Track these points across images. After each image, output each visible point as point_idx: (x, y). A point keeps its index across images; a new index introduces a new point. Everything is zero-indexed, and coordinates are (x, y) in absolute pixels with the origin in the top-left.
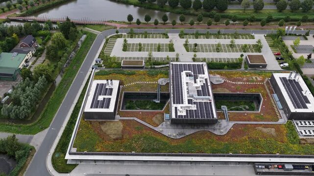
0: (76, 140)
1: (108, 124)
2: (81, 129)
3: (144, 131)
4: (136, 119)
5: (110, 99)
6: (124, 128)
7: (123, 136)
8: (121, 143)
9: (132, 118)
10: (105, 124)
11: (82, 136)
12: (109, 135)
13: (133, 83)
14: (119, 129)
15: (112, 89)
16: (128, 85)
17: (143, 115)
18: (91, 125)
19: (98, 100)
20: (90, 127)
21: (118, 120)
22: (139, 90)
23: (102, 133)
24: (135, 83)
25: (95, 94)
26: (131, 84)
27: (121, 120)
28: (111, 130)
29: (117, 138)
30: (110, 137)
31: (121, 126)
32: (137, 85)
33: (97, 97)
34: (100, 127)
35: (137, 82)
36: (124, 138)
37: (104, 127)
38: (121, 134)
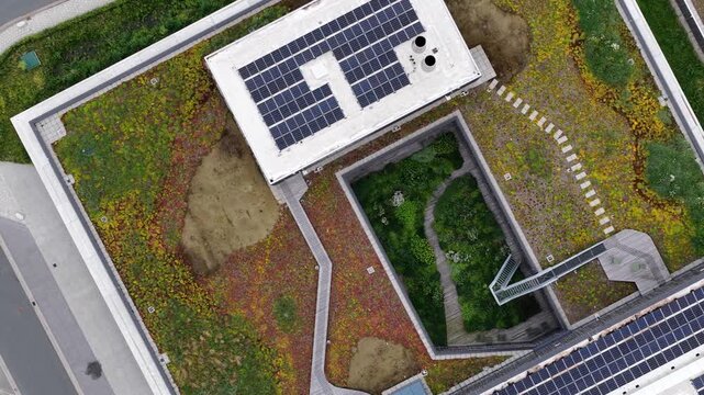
0: (96, 105)
1: (241, 171)
2: (154, 81)
3: (283, 344)
4: (325, 270)
5: (339, 115)
6: (253, 255)
7: (217, 268)
8: (178, 289)
9: (318, 251)
10: (234, 160)
11: (123, 113)
12: (188, 216)
13: (543, 119)
14: (238, 237)
15: (405, 81)
16: (516, 105)
17: (366, 285)
18: (197, 107)
19: (301, 68)
20: (185, 113)
21: (280, 202)
22: (507, 176)
23: (181, 181)
24: (551, 126)
25: (327, 29)
26: (529, 113)
27: (287, 211)
28: (216, 208)
29: (195, 256)
30: (183, 222)
31: (259, 230)
32: (538, 147)
33: (318, 52)
34: (206, 154)
35: (563, 135)
36: (206, 283)
37: (215, 170)
38: (220, 256)
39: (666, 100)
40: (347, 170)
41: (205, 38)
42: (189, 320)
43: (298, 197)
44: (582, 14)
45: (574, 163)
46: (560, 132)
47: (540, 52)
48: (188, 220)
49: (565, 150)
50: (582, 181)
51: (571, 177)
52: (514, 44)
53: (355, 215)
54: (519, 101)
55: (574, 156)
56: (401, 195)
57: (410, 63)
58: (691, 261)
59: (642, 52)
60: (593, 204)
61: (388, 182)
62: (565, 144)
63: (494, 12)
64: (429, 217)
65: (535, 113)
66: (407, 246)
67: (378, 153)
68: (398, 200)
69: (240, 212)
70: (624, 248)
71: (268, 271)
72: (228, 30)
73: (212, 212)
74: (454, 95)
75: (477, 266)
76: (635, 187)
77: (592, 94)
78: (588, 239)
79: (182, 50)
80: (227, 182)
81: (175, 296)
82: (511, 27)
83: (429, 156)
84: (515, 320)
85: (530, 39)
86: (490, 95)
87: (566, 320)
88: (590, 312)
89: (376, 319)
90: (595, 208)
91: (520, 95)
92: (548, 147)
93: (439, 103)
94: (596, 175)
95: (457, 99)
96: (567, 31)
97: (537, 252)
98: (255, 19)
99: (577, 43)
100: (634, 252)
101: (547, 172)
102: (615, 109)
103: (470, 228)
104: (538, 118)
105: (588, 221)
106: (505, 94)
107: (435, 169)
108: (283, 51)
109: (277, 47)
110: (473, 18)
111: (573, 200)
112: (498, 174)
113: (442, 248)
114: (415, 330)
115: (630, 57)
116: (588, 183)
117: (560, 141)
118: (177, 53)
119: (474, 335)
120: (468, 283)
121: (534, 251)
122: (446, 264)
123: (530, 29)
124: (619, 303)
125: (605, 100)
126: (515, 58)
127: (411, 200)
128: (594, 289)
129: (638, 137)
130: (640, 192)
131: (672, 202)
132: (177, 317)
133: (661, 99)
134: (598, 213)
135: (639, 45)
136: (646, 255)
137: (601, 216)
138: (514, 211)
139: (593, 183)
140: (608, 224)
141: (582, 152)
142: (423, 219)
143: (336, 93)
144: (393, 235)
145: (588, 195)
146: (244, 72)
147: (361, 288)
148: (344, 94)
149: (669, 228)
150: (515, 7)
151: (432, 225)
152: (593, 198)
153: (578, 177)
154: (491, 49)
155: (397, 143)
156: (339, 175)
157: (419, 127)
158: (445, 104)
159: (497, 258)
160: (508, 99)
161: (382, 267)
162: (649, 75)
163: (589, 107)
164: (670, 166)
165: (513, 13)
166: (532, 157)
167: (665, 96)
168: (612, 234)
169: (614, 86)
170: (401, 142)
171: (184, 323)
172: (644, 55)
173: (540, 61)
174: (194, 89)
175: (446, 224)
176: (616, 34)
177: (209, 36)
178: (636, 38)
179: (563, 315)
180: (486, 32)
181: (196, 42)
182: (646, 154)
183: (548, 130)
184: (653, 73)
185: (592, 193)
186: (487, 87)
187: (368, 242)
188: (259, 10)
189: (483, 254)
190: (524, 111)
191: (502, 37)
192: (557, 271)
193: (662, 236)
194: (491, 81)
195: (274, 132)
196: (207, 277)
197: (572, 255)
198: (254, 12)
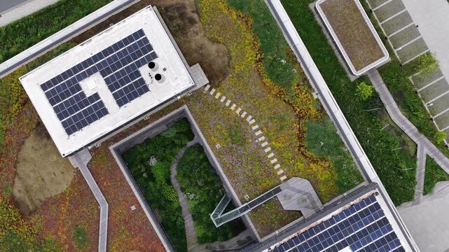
4: (104, 208)
5: (105, 112)
6: (58, 200)
7: (35, 209)
8: (11, 223)
9: (100, 197)
10: (45, 141)
12: (16, 176)
13: (240, 109)
14: (48, 190)
15: (146, 89)
16: (222, 101)
17: (131, 217)
18: (20, 108)
19: (80, 83)
20: (13, 112)
21: (75, 167)
22: (218, 146)
23: (11, 154)
24: (245, 113)
25: (96, 58)
26: (231, 105)
27: (78, 172)
28: (34, 171)
29: (22, 202)
30: (14, 182)
31: (62, 185)
32: (237, 127)
33: (90, 73)
34: (27, 137)
35: (252, 119)
36: (29, 220)
37: (33, 147)
38: (37, 202)
39: (317, 94)
40: (116, 145)
41: (24, 64)
42: (19, 243)
43: (86, 163)
44: (263, 42)
45: (260, 136)
46: (250, 117)
47: (236, 67)
48: (16, 180)
49: (254, 128)
50: (266, 147)
51: (258, 145)
52: (220, 62)
53: (122, 173)
54: (224, 98)
55: (260, 132)
56: (154, 159)
57: (149, 78)
58: (336, 196)
59: (301, 64)
60: (273, 162)
61: (146, 150)
62: (254, 124)
63: (206, 42)
64: (174, 172)
65: (234, 105)
66: (159, 191)
67: (136, 134)
68: (153, 162)
69: (49, 174)
70: (293, 189)
71: (68, 210)
72: (38, 58)
73: (32, 175)
74: (182, 96)
75: (205, 202)
76: (299, 150)
77: (270, 92)
78: (270, 184)
79: (9, 72)
80: (41, 155)
81: (11, 228)
82: (217, 51)
83: (172, 133)
84: (230, 235)
85: (230, 59)
86: (205, 94)
87: (258, 236)
88: (272, 230)
89: (137, 239)
90: (274, 165)
91: (224, 94)
92: (243, 127)
93: (173, 101)
94: (274, 143)
95: (184, 98)
96: (253, 53)
97: (238, 193)
98: (55, 52)
99: (260, 60)
100: (299, 192)
101: (243, 142)
102: (285, 101)
103: (199, 178)
104: (236, 108)
105: (270, 173)
106: (215, 94)
107: (176, 141)
108: (69, 73)
109: (64, 70)
110: (193, 46)
111: (260, 159)
112: (212, 145)
113: (183, 191)
114: (162, 245)
115: (294, 68)
116: (269, 149)
117: (251, 123)
118: (7, 74)
119: (204, 246)
120: (199, 213)
121: (236, 193)
122: (185, 201)
123: (229, 52)
124: (291, 224)
125: (279, 95)
126: (221, 71)
127: (161, 161)
128: (274, 216)
129: (300, 118)
130: (302, 153)
131: (323, 159)
132: (11, 241)
133: (314, 94)
134: (276, 167)
135: (299, 60)
136: (307, 193)
137: (278, 170)
138: (223, 168)
139: (272, 149)
140: (283, 175)
141: (265, 129)
142: (170, 173)
143: (103, 98)
144: (151, 184)
145: (269, 156)
146: (44, 87)
147: (127, 219)
148: (108, 98)
149: (321, 176)
150: (220, 39)
151: (176, 177)
152: (272, 158)
153: (263, 145)
154: (205, 66)
155: (147, 127)
156: (111, 148)
157: (161, 116)
158: (177, 101)
159: (217, 197)
160: (217, 97)
161: (140, 206)
162: (306, 79)
163: (268, 100)
164: (320, 136)
165: (218, 42)
166: (233, 133)
167: (317, 92)
168: (285, 180)
169: (283, 87)
170: (150, 126)
171: (15, 245)
172: (302, 67)
173: (236, 72)
174: (18, 97)
175: (184, 176)
176: (284, 54)
177: (26, 63)
178: (297, 56)
179: (256, 233)
180: (202, 55)
181: (18, 67)
182: (306, 129)
183: (243, 116)
184: (309, 78)
185: (272, 155)
186: (204, 90)
187: (131, 190)
188: (57, 45)
189: (208, 194)
190: (227, 104)
191: (212, 57)
192: (251, 205)
193: (317, 181)
194: (206, 86)
195: (64, 124)
196: (29, 215)
197: (260, 194)
198: (54, 47)
